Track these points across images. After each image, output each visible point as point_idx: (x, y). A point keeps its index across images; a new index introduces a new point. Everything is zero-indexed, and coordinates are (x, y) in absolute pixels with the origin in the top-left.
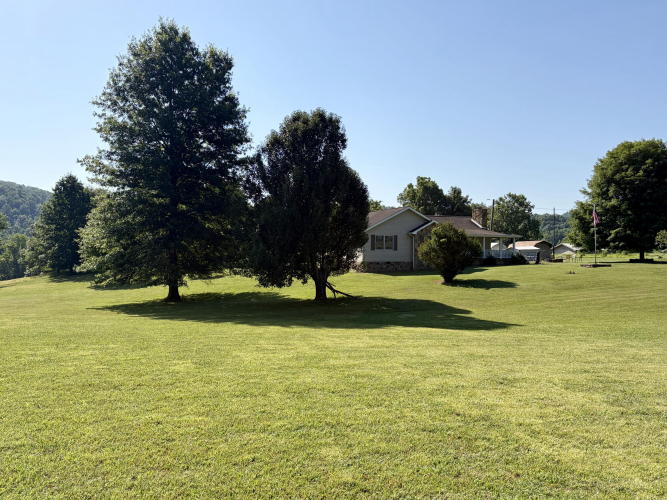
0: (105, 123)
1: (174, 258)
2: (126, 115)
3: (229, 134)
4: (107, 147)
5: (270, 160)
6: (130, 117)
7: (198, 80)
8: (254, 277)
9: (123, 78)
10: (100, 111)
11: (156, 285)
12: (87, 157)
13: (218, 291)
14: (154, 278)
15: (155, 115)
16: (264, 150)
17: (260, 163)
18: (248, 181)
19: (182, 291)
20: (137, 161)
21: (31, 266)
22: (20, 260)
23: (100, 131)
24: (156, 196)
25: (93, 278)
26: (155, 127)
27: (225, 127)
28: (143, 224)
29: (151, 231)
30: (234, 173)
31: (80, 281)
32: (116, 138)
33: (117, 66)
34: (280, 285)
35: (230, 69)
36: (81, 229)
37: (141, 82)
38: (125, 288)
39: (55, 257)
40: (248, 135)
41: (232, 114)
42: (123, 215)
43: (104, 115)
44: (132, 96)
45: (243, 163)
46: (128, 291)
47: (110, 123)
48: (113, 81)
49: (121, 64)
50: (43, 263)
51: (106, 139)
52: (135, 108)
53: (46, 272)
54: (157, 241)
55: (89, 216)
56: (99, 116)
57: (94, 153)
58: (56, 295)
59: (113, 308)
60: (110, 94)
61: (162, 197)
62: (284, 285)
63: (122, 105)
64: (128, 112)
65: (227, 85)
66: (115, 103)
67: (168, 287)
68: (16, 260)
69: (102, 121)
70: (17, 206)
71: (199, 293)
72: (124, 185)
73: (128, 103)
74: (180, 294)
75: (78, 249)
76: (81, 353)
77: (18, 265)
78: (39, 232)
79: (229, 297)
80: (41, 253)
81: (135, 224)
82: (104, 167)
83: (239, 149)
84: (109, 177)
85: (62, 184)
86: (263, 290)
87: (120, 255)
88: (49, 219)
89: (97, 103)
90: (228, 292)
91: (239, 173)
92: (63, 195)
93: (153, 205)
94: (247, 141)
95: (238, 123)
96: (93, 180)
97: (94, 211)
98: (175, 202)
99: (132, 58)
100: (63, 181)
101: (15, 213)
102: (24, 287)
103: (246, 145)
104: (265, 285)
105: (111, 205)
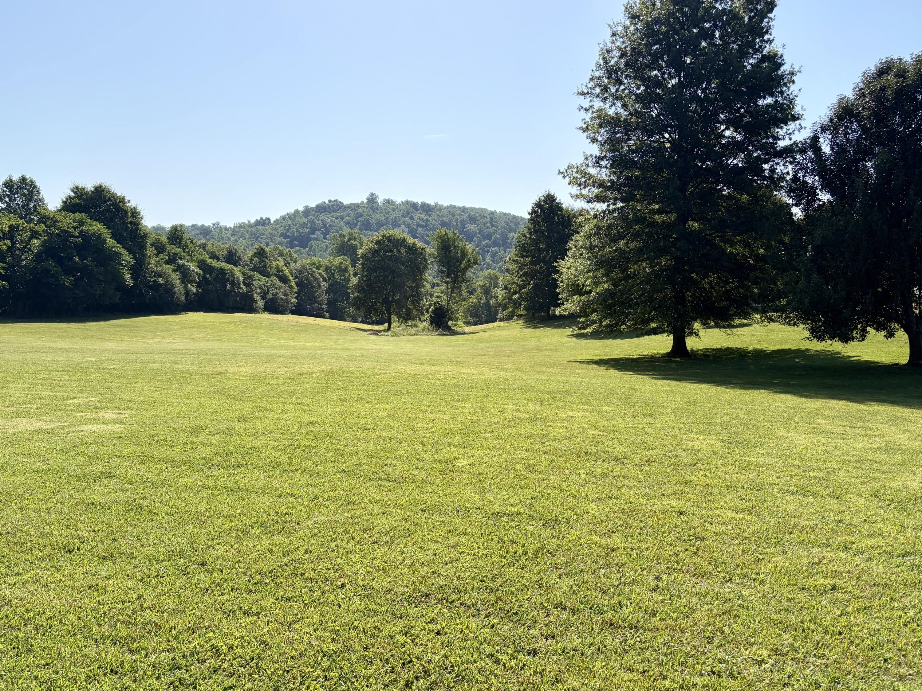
0: (593, 119)
1: (680, 298)
2: (619, 104)
3: (767, 112)
4: (595, 150)
5: (834, 144)
6: (625, 106)
7: (721, 37)
8: (802, 326)
9: (616, 53)
10: (585, 102)
11: (655, 334)
12: (570, 167)
13: (743, 346)
14: (653, 325)
15: (658, 99)
16: (824, 129)
17: (817, 150)
18: (795, 179)
19: (691, 343)
20: (634, 165)
21: (505, 308)
22: (492, 302)
23: (585, 130)
24: (659, 212)
25: (576, 323)
26: (658, 115)
27: (760, 102)
28: (640, 251)
29: (650, 260)
30: (772, 170)
31: (558, 327)
32: (606, 137)
33: (608, 38)
34: (846, 339)
35: (771, 11)
36: (560, 261)
37: (640, 53)
38: (615, 338)
39: (530, 297)
40: (798, 109)
41: (772, 80)
42: (614, 240)
43: (592, 106)
44: (627, 76)
45: (788, 152)
46: (618, 341)
47: (599, 117)
48: (604, 58)
49: (614, 35)
50: (516, 304)
51: (594, 140)
52: (631, 92)
53: (520, 316)
54: (657, 275)
55: (571, 244)
56: (586, 110)
57: (579, 160)
58: (532, 343)
59: (600, 363)
60: (600, 78)
61: (667, 213)
62: (853, 339)
63: (613, 90)
64: (621, 99)
65: (766, 37)
66: (605, 89)
67: (671, 337)
68: (488, 302)
69: (588, 116)
70: (489, 237)
71: (715, 347)
72: (616, 200)
73: (622, 87)
74: (689, 348)
75: (557, 286)
76: (570, 413)
77: (490, 307)
78: (513, 267)
79: (759, 354)
80: (515, 293)
81: (629, 252)
82: (591, 177)
83: (781, 132)
84: (596, 191)
85: (538, 205)
86: (816, 346)
87: (610, 294)
88: (524, 250)
89: (583, 94)
90: (758, 347)
91: (780, 169)
92: (540, 220)
93: (652, 224)
94: (795, 118)
95: (782, 93)
96: (577, 197)
97: (576, 237)
98: (684, 218)
99: (628, 23)
100: (540, 201)
101: (487, 245)
102: (497, 333)
103: (792, 126)
104: (820, 338)
105: (599, 229)
